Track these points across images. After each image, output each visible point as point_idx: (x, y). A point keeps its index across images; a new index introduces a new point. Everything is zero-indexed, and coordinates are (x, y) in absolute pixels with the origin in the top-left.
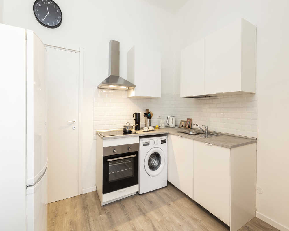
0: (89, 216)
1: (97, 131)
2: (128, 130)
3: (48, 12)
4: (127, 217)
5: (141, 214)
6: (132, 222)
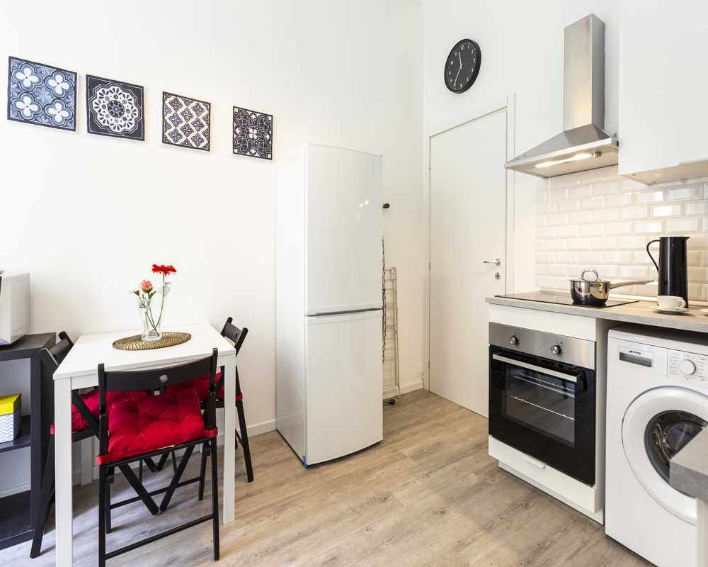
0: (464, 459)
3: (461, 65)
4: (492, 521)
5: (520, 553)
6: (481, 536)
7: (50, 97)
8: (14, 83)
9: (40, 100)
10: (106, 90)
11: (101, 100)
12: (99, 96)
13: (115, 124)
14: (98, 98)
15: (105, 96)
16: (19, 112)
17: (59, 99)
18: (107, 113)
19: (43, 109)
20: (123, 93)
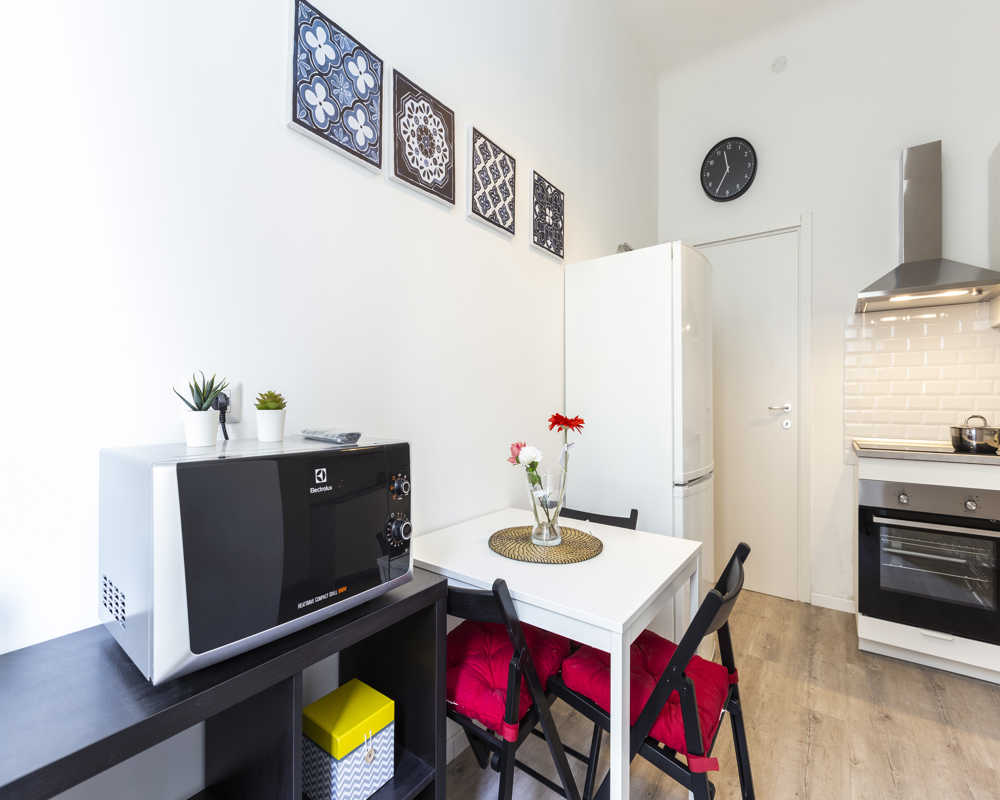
1: (856, 439)
2: (974, 443)
3: (728, 168)
7: (350, 95)
8: (303, 51)
9: (337, 96)
10: (416, 105)
11: (410, 120)
12: (407, 112)
13: (426, 168)
14: (406, 117)
15: (414, 115)
16: (310, 110)
17: (361, 101)
18: (416, 146)
19: (342, 114)
20: (434, 117)
